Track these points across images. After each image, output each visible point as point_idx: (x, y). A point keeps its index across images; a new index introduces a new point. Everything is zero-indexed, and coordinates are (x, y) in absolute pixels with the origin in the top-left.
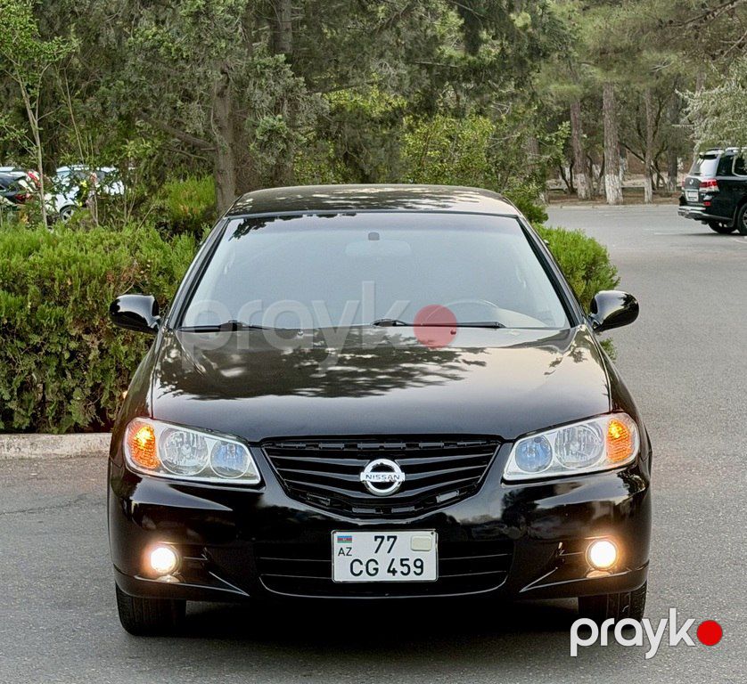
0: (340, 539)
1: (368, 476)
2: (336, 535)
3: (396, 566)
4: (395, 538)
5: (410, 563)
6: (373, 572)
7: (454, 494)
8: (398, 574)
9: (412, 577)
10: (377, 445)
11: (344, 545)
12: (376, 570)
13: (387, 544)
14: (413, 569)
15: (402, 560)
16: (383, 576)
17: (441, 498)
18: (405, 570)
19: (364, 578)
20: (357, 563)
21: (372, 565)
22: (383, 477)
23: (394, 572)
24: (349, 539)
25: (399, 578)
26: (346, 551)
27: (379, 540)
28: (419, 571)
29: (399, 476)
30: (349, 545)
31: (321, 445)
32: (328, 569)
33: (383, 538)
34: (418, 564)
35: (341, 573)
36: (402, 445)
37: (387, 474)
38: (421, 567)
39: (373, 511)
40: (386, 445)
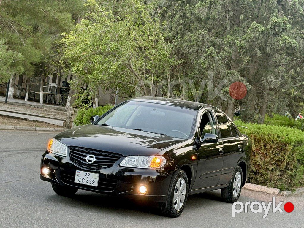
0: (78, 172)
1: (87, 158)
2: (77, 171)
3: (89, 181)
4: (89, 174)
5: (92, 181)
6: (83, 181)
7: (106, 166)
8: (89, 183)
9: (91, 185)
10: (93, 152)
11: (78, 174)
12: (84, 181)
13: (87, 175)
14: (92, 182)
15: (90, 180)
16: (85, 183)
17: (102, 167)
18: (90, 182)
19: (81, 183)
20: (80, 179)
21: (83, 180)
22: (91, 159)
23: (88, 182)
24: (79, 173)
25: (88, 184)
26: (78, 175)
27: (86, 174)
28: (93, 183)
29: (94, 159)
30: (79, 174)
31: (81, 149)
32: (74, 179)
33: (87, 173)
34: (94, 181)
35: (76, 181)
36: (98, 153)
37: (91, 158)
38: (94, 182)
39: (87, 167)
40: (95, 152)
